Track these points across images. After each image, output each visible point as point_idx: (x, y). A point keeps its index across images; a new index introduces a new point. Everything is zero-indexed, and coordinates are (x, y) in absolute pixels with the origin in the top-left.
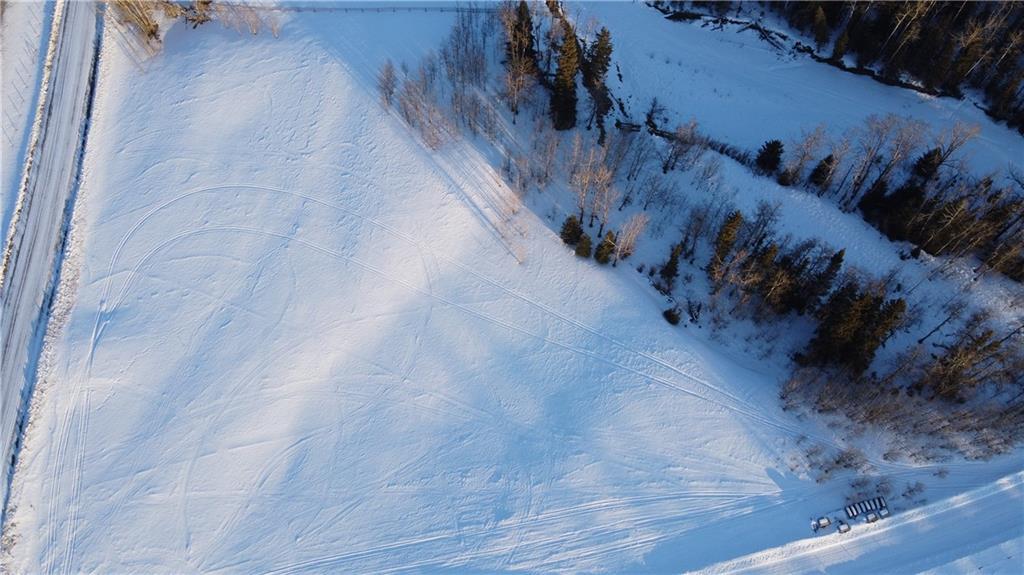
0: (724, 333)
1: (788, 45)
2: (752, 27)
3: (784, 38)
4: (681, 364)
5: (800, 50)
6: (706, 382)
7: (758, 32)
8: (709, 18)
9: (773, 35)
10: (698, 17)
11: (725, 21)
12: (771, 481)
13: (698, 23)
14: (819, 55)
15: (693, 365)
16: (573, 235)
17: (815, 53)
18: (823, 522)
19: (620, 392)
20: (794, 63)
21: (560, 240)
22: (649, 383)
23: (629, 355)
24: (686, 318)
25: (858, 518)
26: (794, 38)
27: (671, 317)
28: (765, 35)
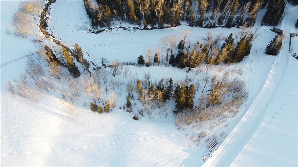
0: (152, 115)
1: (132, 29)
2: (119, 28)
3: (129, 27)
4: (145, 131)
5: (135, 29)
6: (154, 133)
7: (122, 28)
8: (107, 30)
9: (126, 28)
10: (103, 30)
11: (111, 29)
12: (185, 153)
13: (104, 32)
14: (141, 28)
15: (148, 130)
16: (94, 108)
17: (140, 28)
18: (205, 157)
19: (131, 150)
20: (135, 33)
21: (92, 111)
22: (138, 142)
23: (129, 137)
24: (139, 116)
25: (213, 150)
26: (132, 26)
27: (135, 118)
28: (124, 28)
